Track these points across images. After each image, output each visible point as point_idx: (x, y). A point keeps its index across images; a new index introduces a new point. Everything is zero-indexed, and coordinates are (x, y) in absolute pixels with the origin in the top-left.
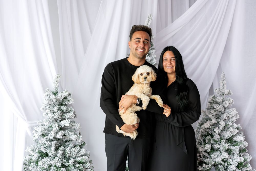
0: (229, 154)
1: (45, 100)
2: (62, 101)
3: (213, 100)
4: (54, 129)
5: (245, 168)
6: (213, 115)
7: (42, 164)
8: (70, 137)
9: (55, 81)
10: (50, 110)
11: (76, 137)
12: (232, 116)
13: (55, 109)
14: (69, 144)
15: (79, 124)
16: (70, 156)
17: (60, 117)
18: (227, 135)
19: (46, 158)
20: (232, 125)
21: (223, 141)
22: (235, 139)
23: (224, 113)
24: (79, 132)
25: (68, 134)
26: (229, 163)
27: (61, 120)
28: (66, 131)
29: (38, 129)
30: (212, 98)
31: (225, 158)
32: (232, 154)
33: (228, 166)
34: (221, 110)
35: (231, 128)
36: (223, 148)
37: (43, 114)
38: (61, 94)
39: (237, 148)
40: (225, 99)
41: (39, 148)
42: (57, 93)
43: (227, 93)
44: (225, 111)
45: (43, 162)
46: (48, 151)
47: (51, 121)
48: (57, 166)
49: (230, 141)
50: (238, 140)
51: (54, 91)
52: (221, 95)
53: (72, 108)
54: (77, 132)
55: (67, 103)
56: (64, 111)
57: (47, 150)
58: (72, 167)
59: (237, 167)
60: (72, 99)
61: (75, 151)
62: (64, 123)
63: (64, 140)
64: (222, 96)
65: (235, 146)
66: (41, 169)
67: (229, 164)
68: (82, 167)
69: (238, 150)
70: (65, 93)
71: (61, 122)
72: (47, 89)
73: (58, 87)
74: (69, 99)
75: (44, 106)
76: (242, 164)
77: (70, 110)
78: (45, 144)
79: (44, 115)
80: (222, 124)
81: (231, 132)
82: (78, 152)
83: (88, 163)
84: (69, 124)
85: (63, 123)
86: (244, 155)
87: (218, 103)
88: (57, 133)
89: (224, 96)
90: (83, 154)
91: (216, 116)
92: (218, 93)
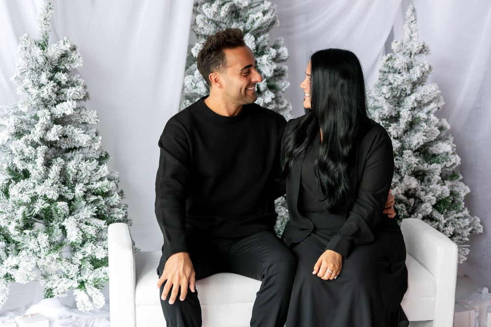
0: (419, 181)
1: (21, 59)
2: (58, 63)
3: (388, 65)
4: (41, 121)
5: (454, 211)
6: (387, 97)
7: (16, 193)
8: (76, 140)
9: (42, 19)
10: (33, 81)
11: (90, 138)
12: (428, 100)
13: (44, 78)
14: (73, 155)
15: (95, 112)
16: (76, 181)
17: (54, 96)
18: (417, 139)
19: (26, 180)
20: (428, 118)
21: (408, 153)
22: (434, 149)
23: (412, 93)
24: (94, 130)
25: (73, 133)
26: (420, 199)
27: (56, 102)
28: (68, 127)
29: (7, 121)
30: (388, 60)
31: (409, 190)
32: (426, 181)
33: (416, 205)
34: (406, 86)
35: (424, 124)
36: (406, 167)
37: (18, 89)
38: (55, 45)
39: (436, 167)
40: (414, 63)
41: (10, 162)
42: (46, 45)
43: (417, 49)
44: (415, 90)
45: (19, 188)
46: (29, 167)
47: (34, 103)
48: (49, 197)
49: (424, 154)
50: (441, 151)
51: (41, 39)
52: (406, 54)
53: (79, 78)
54: (92, 130)
55: (68, 68)
56: (63, 83)
57: (27, 164)
58: (80, 201)
59: (434, 207)
60: (79, 57)
61: (87, 167)
62: (63, 108)
63: (63, 148)
64: (408, 57)
65: (433, 165)
66: (14, 205)
67: (419, 202)
68: (103, 203)
69: (438, 172)
70: (64, 45)
71: (55, 107)
72: (25, 35)
73: (48, 33)
74: (72, 57)
75: (18, 74)
76: (447, 202)
77: (76, 82)
78: (22, 153)
79: (19, 91)
80: (405, 115)
81: (424, 134)
82: (93, 172)
83: (115, 195)
84: (73, 110)
85: (60, 110)
86: (455, 186)
87: (399, 73)
88: (47, 129)
89: (412, 56)
90: (104, 175)
91: (395, 101)
92: (399, 50)
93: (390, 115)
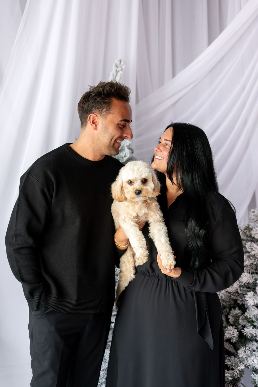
87: (255, 241)
91: (252, 268)
92: (255, 220)
93: (247, 282)
